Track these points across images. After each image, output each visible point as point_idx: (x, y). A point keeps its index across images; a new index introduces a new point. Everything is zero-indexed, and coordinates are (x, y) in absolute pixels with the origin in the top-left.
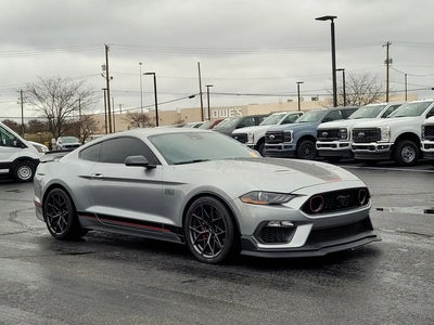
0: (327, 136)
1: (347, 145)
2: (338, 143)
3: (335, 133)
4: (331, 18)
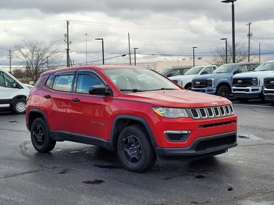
1: (258, 90)
2: (250, 88)
3: (248, 82)
4: (232, 1)
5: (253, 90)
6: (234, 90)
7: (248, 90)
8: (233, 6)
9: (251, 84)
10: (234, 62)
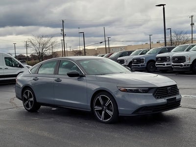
0: (161, 60)
1: (170, 64)
2: (165, 63)
3: (164, 59)
4: (163, 5)
5: (167, 64)
6: (157, 65)
7: (164, 65)
8: (164, 8)
9: (166, 61)
10: (166, 46)
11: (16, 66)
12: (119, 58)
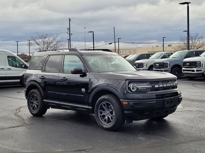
0: (189, 66)
1: (201, 70)
2: (195, 69)
4: (188, 3)
5: (197, 71)
6: (184, 70)
7: (193, 71)
8: (188, 7)
9: (196, 67)
11: (21, 66)
12: (137, 62)
